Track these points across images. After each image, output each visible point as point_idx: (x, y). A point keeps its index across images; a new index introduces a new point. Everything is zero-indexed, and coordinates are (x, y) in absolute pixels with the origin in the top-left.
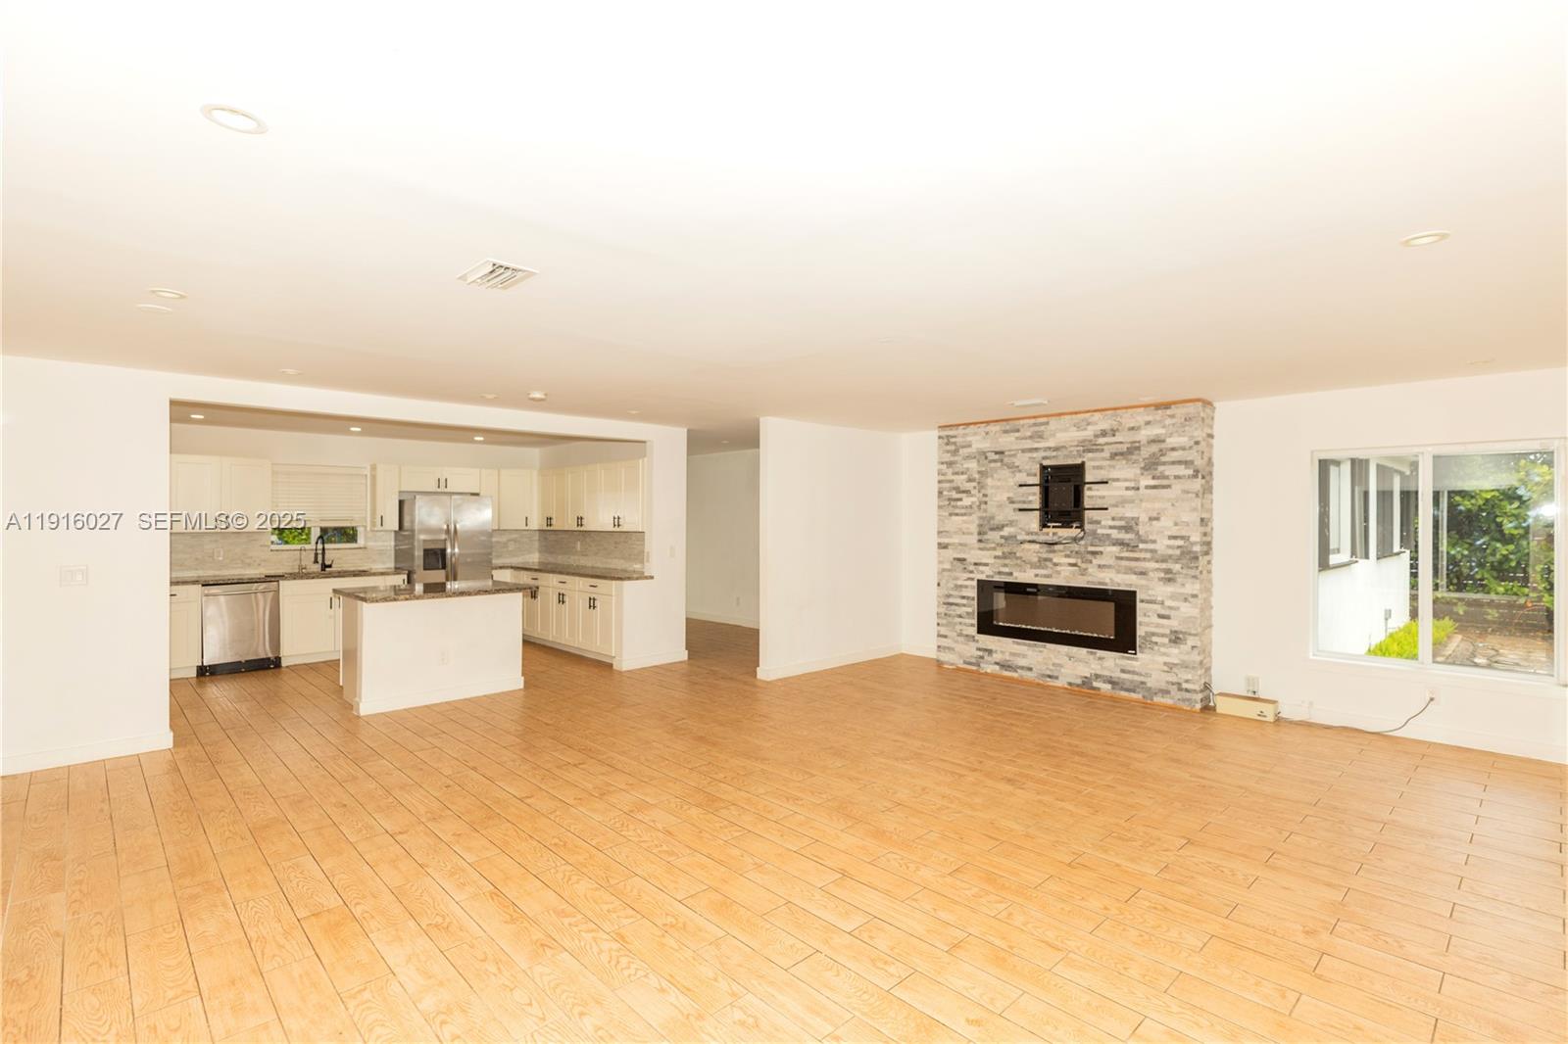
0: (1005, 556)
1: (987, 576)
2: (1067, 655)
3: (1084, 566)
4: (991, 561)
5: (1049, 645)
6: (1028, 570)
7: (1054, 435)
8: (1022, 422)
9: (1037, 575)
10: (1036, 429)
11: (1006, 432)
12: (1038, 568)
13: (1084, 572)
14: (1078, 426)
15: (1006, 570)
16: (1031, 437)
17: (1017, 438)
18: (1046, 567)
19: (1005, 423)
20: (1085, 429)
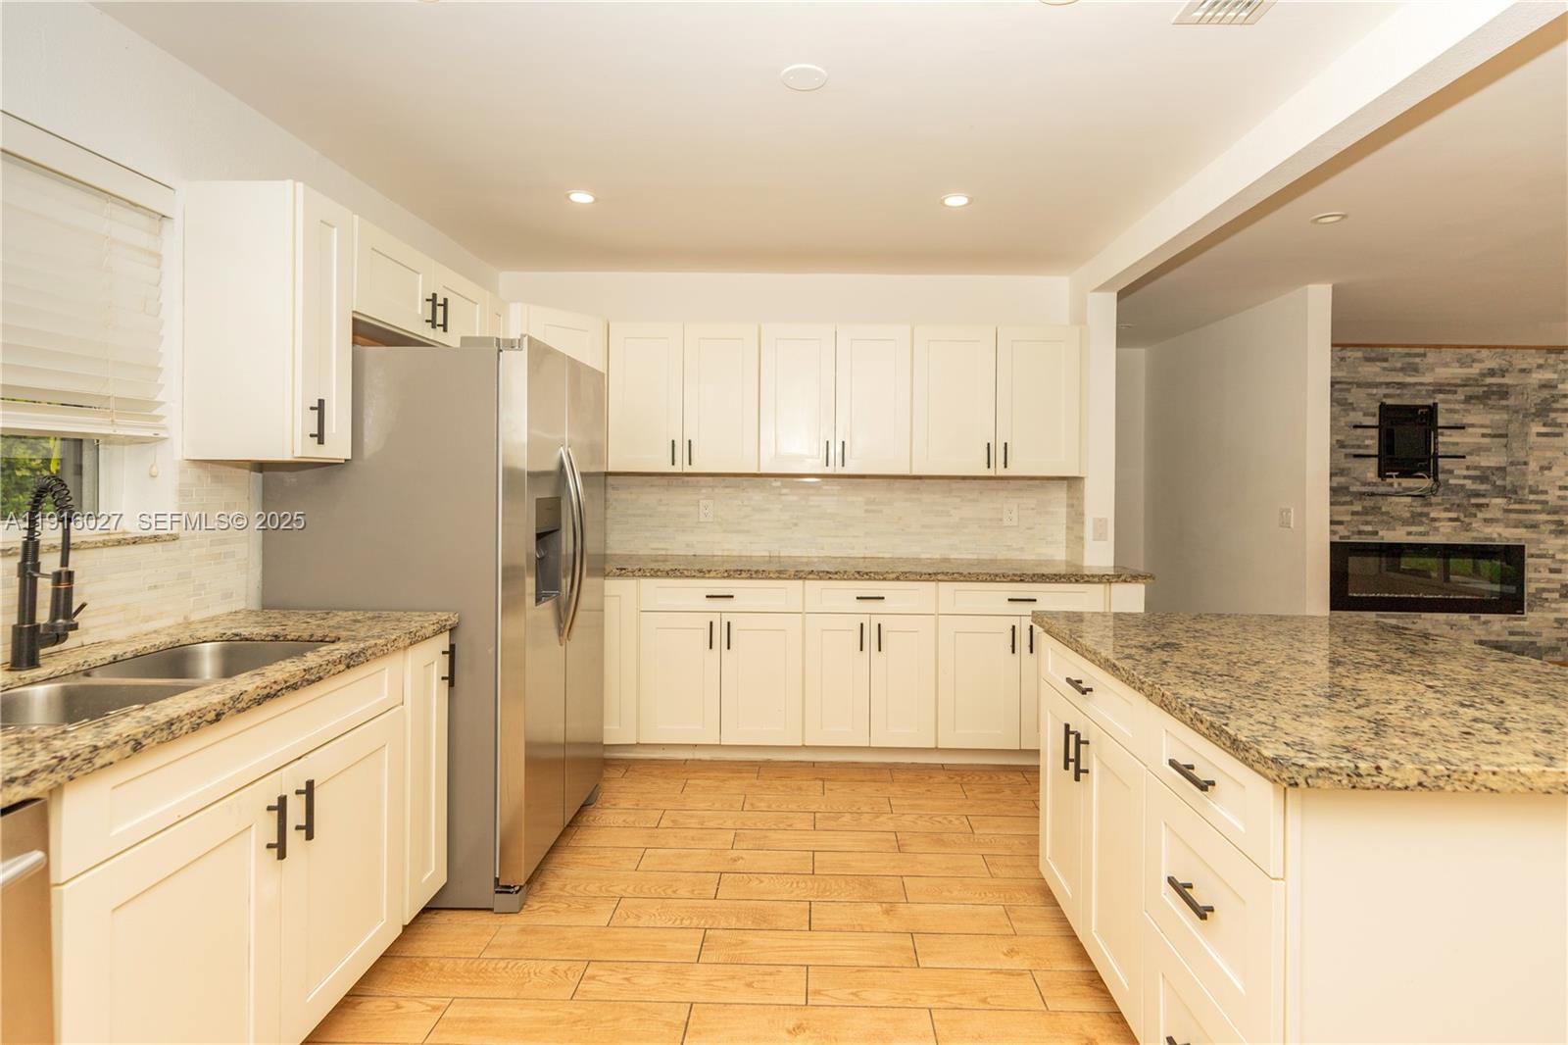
0: (1365, 512)
1: (1341, 538)
2: (1447, 623)
3: (1467, 520)
4: (1348, 518)
5: (1425, 615)
6: (1397, 528)
7: (1433, 370)
8: (1392, 350)
9: (1409, 534)
10: (1411, 360)
11: (1368, 359)
12: (1413, 524)
13: (1467, 528)
14: (1462, 363)
15: (1369, 528)
16: (1402, 369)
17: (1384, 369)
18: (1421, 524)
19: (1369, 349)
20: (1471, 366)
